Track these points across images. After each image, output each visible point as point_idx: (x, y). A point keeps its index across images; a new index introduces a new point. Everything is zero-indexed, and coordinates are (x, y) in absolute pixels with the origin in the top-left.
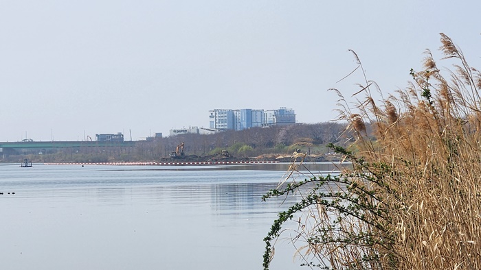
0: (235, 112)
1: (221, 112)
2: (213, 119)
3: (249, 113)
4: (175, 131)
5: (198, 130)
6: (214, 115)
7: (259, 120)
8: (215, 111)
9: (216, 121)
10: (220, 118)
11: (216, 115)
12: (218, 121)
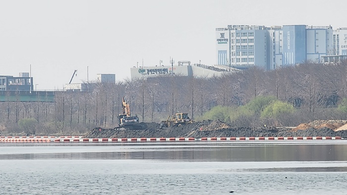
0: (271, 32)
1: (242, 31)
2: (225, 47)
3: (302, 33)
4: (142, 71)
5: (190, 69)
6: (227, 36)
7: (322, 49)
8: (230, 28)
9: (232, 51)
10: (239, 44)
11: (232, 38)
12: (235, 50)
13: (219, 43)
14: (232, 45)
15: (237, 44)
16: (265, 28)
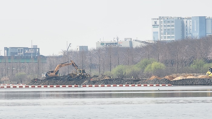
1: (167, 20)
3: (203, 21)
9: (161, 32)
10: (165, 28)
11: (161, 24)
12: (163, 32)
13: (153, 27)
14: (161, 28)
15: (164, 28)
16: (181, 18)
